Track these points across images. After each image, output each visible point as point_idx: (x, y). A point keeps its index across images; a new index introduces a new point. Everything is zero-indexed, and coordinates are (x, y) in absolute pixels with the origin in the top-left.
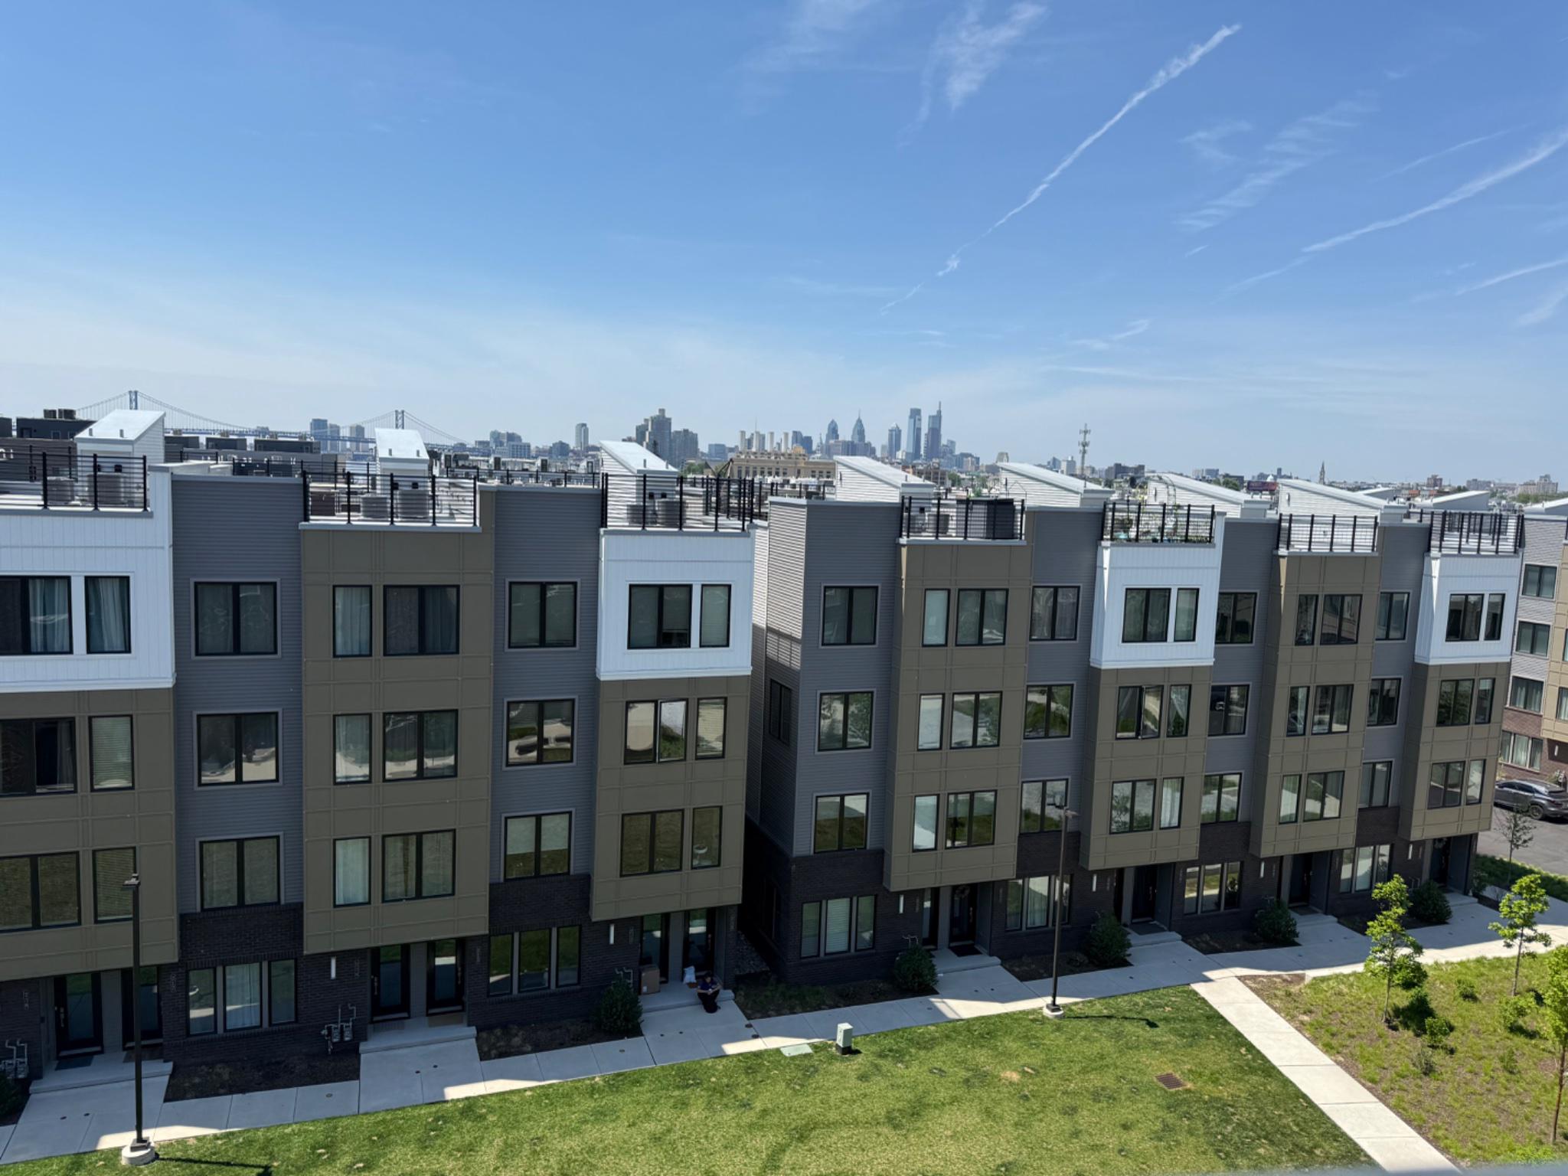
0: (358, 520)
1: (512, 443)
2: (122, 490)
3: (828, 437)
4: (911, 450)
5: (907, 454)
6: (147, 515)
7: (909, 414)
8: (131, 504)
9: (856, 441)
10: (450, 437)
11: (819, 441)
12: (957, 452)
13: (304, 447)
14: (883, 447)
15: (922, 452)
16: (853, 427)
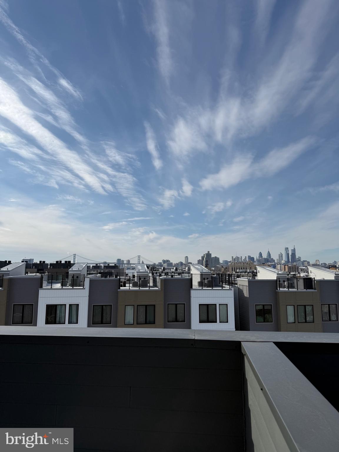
1: (168, 263)
2: (79, 282)
3: (259, 257)
4: (287, 260)
6: (84, 289)
7: (285, 249)
8: (80, 286)
9: (268, 258)
11: (256, 258)
13: (116, 267)
14: (277, 259)
15: (290, 261)
16: (267, 253)
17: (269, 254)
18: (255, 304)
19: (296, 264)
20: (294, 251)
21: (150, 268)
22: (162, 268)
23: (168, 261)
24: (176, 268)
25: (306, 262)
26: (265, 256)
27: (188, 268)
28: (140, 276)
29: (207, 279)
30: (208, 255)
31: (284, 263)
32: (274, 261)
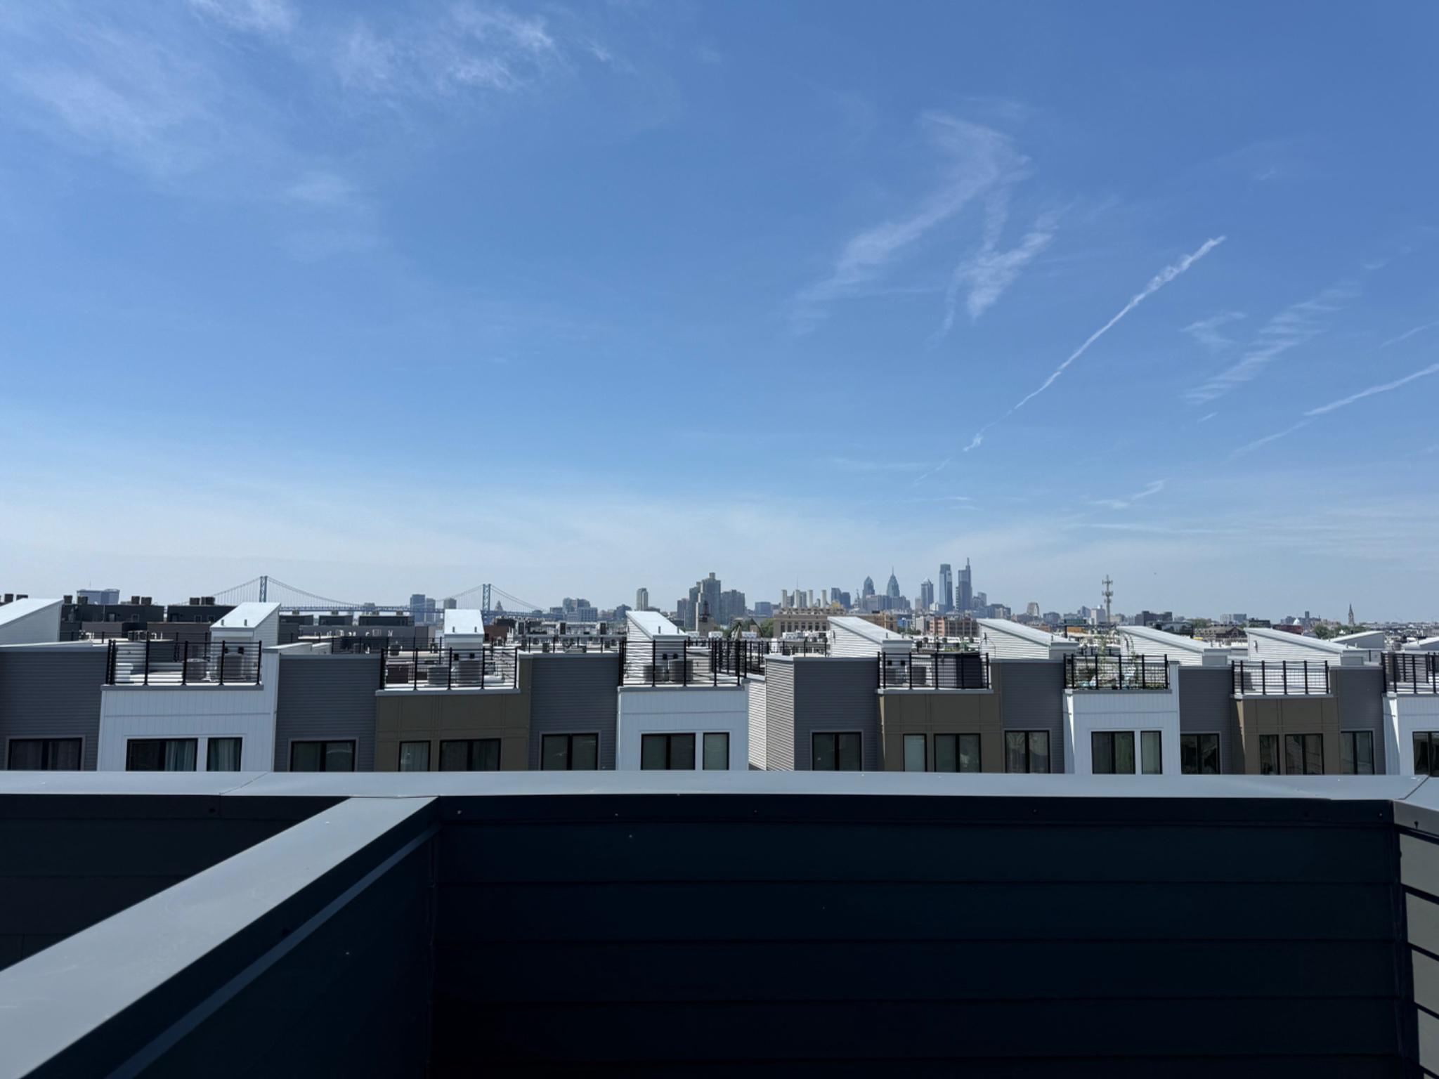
0: (423, 686)
1: (582, 608)
2: (242, 668)
3: (865, 593)
4: (944, 603)
5: (940, 606)
6: (259, 688)
7: (939, 569)
8: (248, 679)
9: (891, 596)
10: (529, 606)
11: (856, 596)
12: (989, 604)
13: (401, 621)
14: (917, 600)
15: (955, 604)
16: (887, 582)
17: (894, 585)
18: (812, 731)
22: (559, 626)
23: (581, 603)
26: (881, 589)
29: (675, 656)
30: (711, 585)
31: (936, 611)
32: (908, 604)
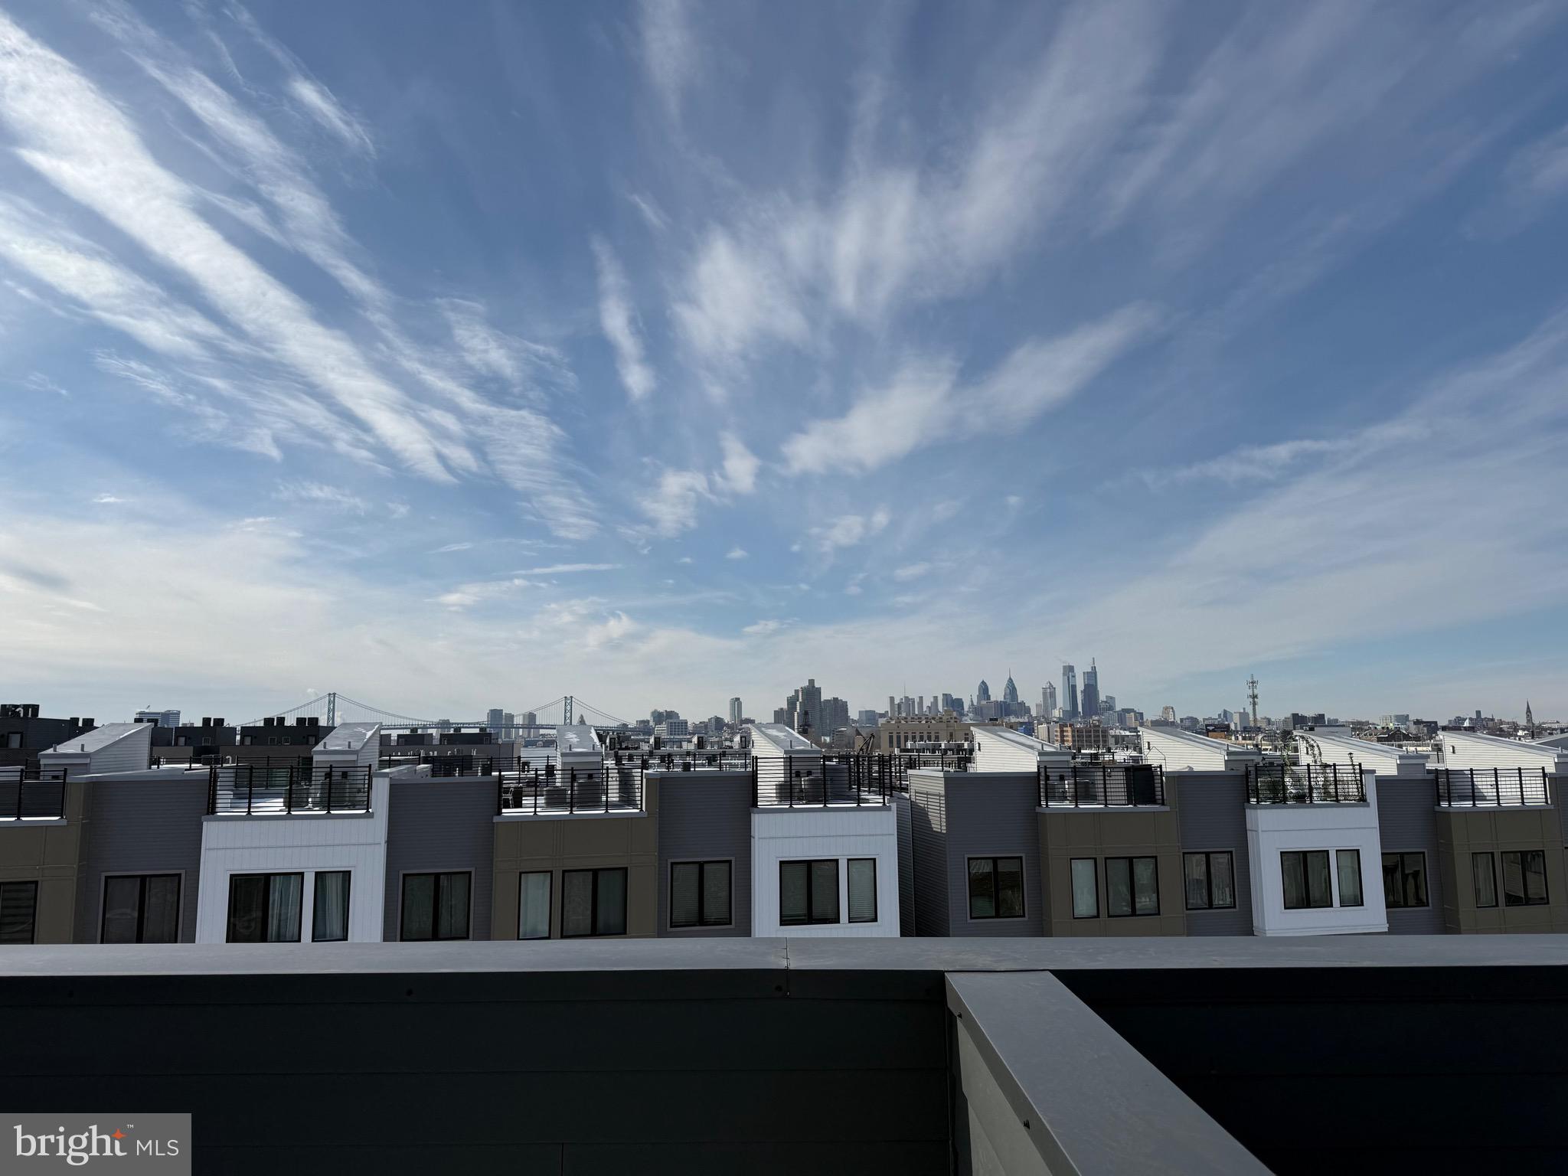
1: (670, 721)
3: (979, 698)
4: (1068, 708)
5: (1064, 712)
6: (368, 815)
7: (1062, 671)
8: (358, 806)
9: (1009, 701)
11: (969, 703)
13: (485, 738)
14: (1038, 706)
15: (1080, 709)
16: (1004, 685)
17: (1012, 689)
18: (967, 856)
19: (1098, 721)
20: (1092, 676)
21: (608, 741)
22: (652, 740)
23: (671, 715)
24: (698, 738)
25: (1132, 714)
26: (997, 694)
27: (741, 737)
28: (572, 770)
29: (809, 773)
30: (811, 692)
31: (1059, 718)
32: (1028, 710)
